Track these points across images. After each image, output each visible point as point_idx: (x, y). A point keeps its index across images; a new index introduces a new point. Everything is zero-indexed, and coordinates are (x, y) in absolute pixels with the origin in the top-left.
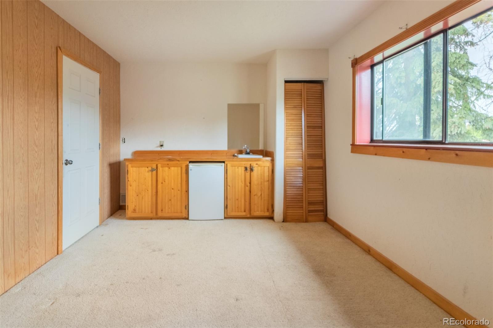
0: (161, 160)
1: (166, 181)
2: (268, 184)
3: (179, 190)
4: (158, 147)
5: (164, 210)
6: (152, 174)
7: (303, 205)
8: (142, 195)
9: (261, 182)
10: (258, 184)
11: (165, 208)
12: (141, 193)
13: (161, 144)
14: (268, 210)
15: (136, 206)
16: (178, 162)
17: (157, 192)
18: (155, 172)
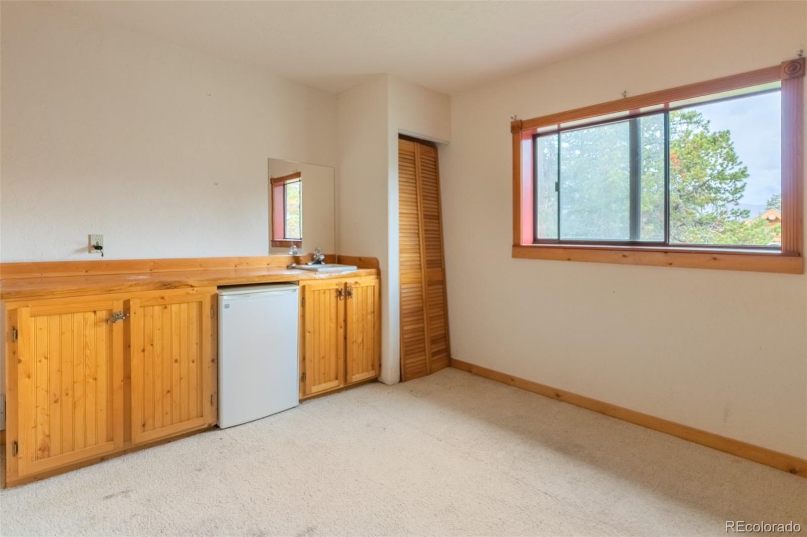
0: (139, 288)
1: (155, 343)
2: (372, 318)
3: (193, 361)
4: (81, 251)
5: (149, 422)
6: (111, 332)
7: (424, 347)
8: (74, 396)
9: (363, 315)
10: (358, 321)
11: (154, 417)
12: (70, 393)
13: (94, 243)
14: (373, 366)
15: (49, 436)
16: (190, 290)
17: (127, 378)
18: (119, 324)
